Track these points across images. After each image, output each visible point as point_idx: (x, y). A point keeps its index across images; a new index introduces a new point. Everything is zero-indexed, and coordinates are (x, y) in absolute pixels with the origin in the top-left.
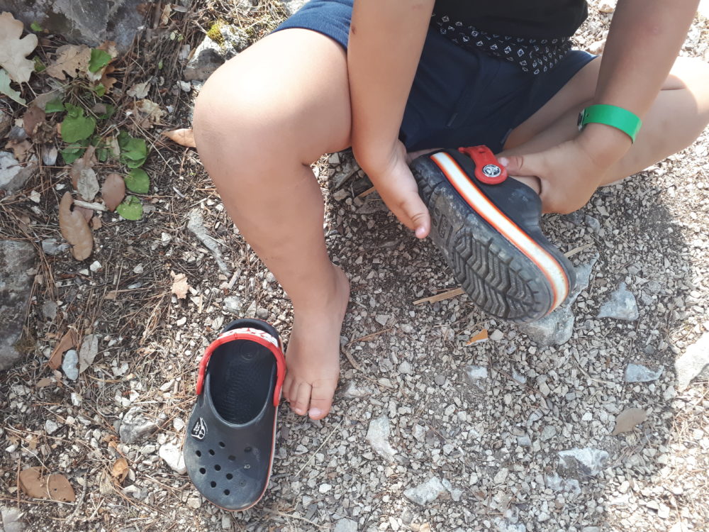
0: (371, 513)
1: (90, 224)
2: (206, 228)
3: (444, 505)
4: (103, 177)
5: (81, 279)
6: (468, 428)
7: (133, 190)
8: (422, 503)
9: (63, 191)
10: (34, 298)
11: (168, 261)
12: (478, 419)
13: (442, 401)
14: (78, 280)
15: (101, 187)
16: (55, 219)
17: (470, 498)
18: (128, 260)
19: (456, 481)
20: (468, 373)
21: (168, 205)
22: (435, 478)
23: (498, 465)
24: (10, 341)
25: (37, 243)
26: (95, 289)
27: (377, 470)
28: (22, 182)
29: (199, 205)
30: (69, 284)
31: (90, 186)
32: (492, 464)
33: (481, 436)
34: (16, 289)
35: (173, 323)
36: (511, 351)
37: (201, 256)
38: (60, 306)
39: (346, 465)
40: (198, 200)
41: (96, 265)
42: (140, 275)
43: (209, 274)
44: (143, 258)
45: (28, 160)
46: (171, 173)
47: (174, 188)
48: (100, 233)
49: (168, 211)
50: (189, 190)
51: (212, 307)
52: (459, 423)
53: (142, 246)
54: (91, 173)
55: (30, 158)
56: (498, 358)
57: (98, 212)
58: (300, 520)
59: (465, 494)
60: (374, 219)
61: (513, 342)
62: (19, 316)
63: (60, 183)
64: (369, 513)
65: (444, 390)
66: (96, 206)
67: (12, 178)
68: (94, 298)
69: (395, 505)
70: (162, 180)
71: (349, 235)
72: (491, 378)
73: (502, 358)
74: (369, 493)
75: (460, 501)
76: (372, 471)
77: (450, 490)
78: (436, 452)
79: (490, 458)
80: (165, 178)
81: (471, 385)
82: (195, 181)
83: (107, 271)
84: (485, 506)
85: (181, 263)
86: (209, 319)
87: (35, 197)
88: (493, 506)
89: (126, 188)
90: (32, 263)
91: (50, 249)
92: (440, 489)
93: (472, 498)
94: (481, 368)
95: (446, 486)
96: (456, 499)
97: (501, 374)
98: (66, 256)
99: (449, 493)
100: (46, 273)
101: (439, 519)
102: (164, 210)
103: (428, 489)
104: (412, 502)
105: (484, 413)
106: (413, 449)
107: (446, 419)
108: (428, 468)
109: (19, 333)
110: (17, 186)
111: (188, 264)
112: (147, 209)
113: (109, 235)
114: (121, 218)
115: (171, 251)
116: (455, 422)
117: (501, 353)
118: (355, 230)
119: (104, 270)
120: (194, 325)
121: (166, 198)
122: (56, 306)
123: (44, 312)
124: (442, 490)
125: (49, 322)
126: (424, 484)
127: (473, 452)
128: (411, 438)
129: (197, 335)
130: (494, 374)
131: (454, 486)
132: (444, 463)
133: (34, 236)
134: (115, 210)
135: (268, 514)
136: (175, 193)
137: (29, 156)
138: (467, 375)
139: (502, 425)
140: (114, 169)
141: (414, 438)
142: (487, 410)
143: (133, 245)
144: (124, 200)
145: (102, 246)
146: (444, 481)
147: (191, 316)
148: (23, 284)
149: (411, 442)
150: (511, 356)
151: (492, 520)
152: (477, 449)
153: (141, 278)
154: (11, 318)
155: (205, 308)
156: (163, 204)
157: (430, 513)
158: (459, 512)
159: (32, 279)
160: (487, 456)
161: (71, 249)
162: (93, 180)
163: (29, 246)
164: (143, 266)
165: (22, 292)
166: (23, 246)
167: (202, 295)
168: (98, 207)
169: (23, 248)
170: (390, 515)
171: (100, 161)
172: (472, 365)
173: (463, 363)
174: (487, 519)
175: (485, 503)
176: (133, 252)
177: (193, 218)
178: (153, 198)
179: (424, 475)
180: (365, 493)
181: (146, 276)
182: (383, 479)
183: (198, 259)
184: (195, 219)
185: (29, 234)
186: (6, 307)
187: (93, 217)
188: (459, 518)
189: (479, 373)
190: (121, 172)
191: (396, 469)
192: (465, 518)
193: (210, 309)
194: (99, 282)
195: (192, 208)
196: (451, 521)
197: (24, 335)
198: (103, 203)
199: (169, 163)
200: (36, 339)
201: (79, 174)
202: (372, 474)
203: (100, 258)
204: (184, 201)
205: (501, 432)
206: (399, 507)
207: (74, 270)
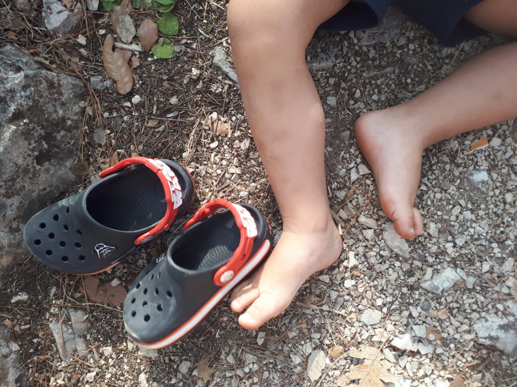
0: (392, 303)
1: (130, 62)
2: (229, 62)
3: (459, 292)
4: (138, 23)
5: (125, 110)
6: (474, 225)
7: (164, 32)
8: (439, 292)
9: (104, 36)
10: (86, 127)
11: (199, 92)
12: (482, 218)
13: (449, 204)
14: (122, 111)
15: (137, 31)
16: (99, 59)
17: (483, 285)
18: (164, 94)
19: (469, 269)
20: (471, 178)
21: (195, 44)
22: (449, 269)
23: (504, 256)
24: (68, 164)
25: (86, 79)
26: (138, 119)
27: (395, 266)
28: (70, 27)
29: (221, 43)
30: (115, 114)
31: (128, 30)
32: (499, 255)
33: (486, 231)
34: (72, 117)
35: (207, 146)
36: (508, 156)
37: (226, 87)
38: (109, 134)
39: (366, 263)
40: (221, 39)
41: (136, 99)
42: (175, 105)
43: (234, 103)
44: (177, 91)
45: (75, 7)
46: (196, 17)
47: (199, 30)
48: (138, 71)
49: (196, 50)
50: (212, 31)
51: (239, 132)
52: (466, 221)
53: (175, 80)
54: (128, 19)
55: (76, 5)
56: (496, 162)
57: (136, 53)
58: (329, 312)
59: (478, 282)
60: (375, 49)
61: (510, 148)
62: (75, 142)
63: (101, 28)
64: (390, 302)
65: (449, 194)
66: (134, 47)
67: (62, 21)
68: (137, 125)
69: (413, 295)
70: (188, 24)
71: (354, 64)
72: (492, 180)
73: (500, 163)
74: (389, 286)
75: (474, 288)
76: (390, 267)
77: (465, 278)
78: (449, 246)
79: (496, 250)
80: (191, 22)
81: (474, 188)
82: (216, 23)
83: (147, 103)
84: (497, 292)
85: (210, 94)
86: (237, 141)
87: (82, 40)
88: (505, 290)
89: (159, 31)
90: (82, 96)
91: (97, 85)
92: (456, 277)
93: (485, 285)
94: (482, 172)
95: (461, 274)
96: (470, 286)
97: (501, 176)
98: (110, 91)
99: (464, 281)
100: (95, 104)
101: (455, 305)
102: (192, 49)
103: (445, 278)
104: (428, 292)
105: (487, 212)
106: (428, 244)
107: (453, 218)
108: (442, 260)
109: (75, 158)
110: (67, 30)
111: (216, 94)
112: (177, 49)
113: (146, 73)
114: (155, 58)
115: (201, 83)
116: (462, 220)
117: (499, 158)
118: (358, 59)
119: (144, 102)
120: (226, 147)
121: (193, 39)
122: (105, 134)
123: (95, 139)
124: (458, 278)
125: (99, 149)
126: (439, 275)
127: (481, 245)
128: (426, 234)
129: (227, 156)
130: (495, 176)
131: (468, 274)
132: (457, 254)
133: (83, 73)
134: (150, 50)
135: (301, 308)
136: (201, 34)
137: (75, 3)
138: (469, 180)
139: (505, 221)
140: (147, 15)
141: (429, 234)
142: (489, 209)
143: (167, 80)
144: (157, 41)
145: (141, 82)
146: (458, 270)
147: (222, 140)
148: (77, 114)
149: (425, 238)
150: (508, 160)
151: (505, 303)
152: (484, 243)
153: (177, 108)
154: (69, 143)
155: (233, 132)
156: (191, 44)
157: (446, 300)
158: (473, 298)
159: (83, 110)
160: (493, 248)
161: (115, 85)
162: (130, 25)
163: (80, 81)
164: (177, 98)
165: (76, 120)
166: (75, 80)
167: (230, 122)
168: (135, 47)
169: (75, 82)
170: (409, 304)
171: (135, 9)
172: (473, 170)
173: (465, 169)
174: (500, 303)
175: (497, 288)
176: (168, 86)
177: (217, 54)
178: (182, 39)
179: (439, 267)
180: (385, 286)
181: (181, 106)
182: (401, 273)
183: (224, 90)
184: (220, 54)
185: (79, 72)
186: (65, 133)
187: (131, 57)
188: (473, 303)
189: (481, 176)
190: (153, 17)
191: (412, 263)
192: (479, 303)
193: (237, 134)
194: (141, 112)
195: (216, 46)
196: (467, 306)
197: (80, 160)
198: (140, 45)
199: (193, 9)
200: (89, 164)
201: (118, 19)
202: (390, 270)
203: (140, 92)
204: (209, 40)
205: (505, 226)
206: (417, 297)
207: (119, 103)
